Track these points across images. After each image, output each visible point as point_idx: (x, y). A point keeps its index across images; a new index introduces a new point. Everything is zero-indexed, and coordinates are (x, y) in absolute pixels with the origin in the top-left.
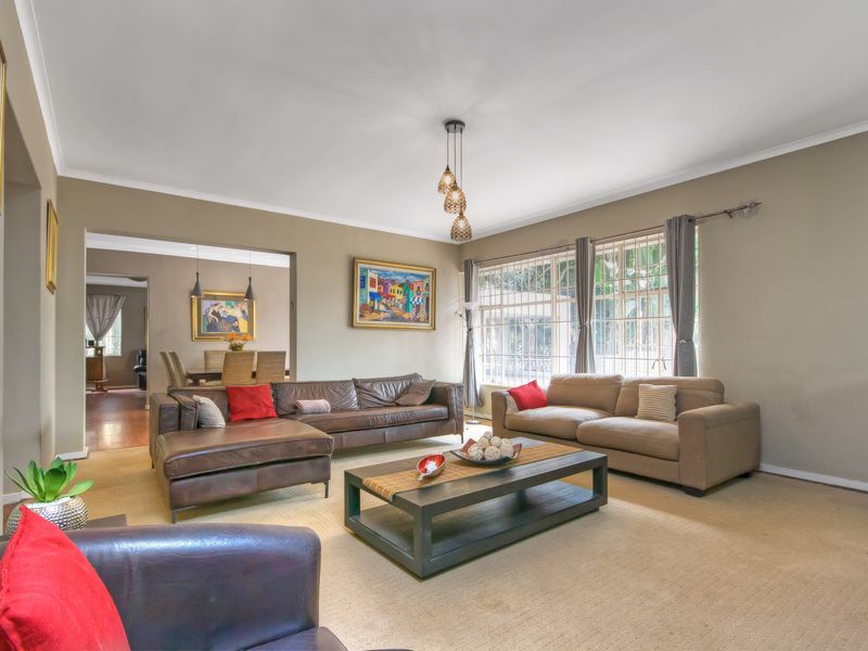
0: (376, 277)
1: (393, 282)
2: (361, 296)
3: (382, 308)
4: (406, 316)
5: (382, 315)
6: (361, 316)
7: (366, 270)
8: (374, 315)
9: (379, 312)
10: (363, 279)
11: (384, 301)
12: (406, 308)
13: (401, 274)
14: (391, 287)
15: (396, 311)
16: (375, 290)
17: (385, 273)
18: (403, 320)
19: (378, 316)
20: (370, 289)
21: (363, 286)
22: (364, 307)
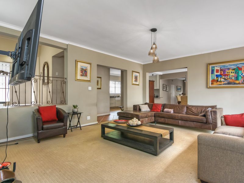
0: (219, 69)
1: (229, 69)
2: (212, 77)
3: (222, 80)
4: (237, 82)
5: (223, 83)
6: (212, 84)
7: (214, 67)
8: (219, 83)
9: (221, 81)
10: (213, 71)
11: (223, 77)
12: (237, 78)
13: (233, 65)
14: (227, 71)
15: (230, 80)
16: (219, 74)
17: (224, 66)
18: (235, 84)
19: (221, 83)
20: (216, 74)
21: (212, 73)
22: (213, 81)
